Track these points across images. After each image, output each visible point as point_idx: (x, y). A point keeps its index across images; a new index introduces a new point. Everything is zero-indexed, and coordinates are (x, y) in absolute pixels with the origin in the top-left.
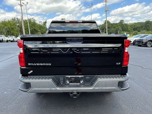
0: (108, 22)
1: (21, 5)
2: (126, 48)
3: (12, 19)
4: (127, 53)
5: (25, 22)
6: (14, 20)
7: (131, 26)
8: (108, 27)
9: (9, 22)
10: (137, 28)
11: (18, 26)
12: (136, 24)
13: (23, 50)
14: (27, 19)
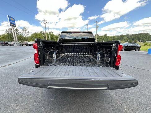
0: (98, 35)
1: (45, 24)
2: (119, 52)
3: (40, 32)
4: (119, 55)
5: (48, 34)
6: (41, 32)
7: (111, 38)
8: (97, 38)
9: (38, 34)
10: (115, 39)
11: (43, 36)
12: (114, 36)
13: (37, 51)
14: (48, 32)
